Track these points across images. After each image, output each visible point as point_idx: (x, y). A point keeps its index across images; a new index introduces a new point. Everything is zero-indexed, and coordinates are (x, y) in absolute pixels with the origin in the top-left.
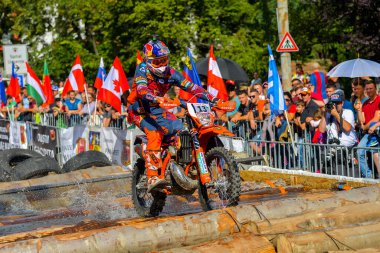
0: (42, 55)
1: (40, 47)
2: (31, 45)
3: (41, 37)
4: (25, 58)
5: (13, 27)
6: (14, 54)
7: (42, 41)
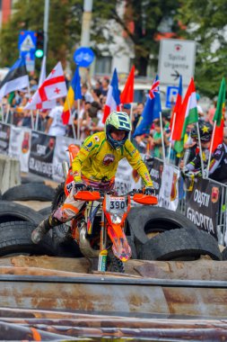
0: (216, 59)
1: (215, 45)
2: (202, 42)
3: (220, 32)
4: (191, 61)
5: (180, 10)
6: (176, 53)
7: (221, 38)
